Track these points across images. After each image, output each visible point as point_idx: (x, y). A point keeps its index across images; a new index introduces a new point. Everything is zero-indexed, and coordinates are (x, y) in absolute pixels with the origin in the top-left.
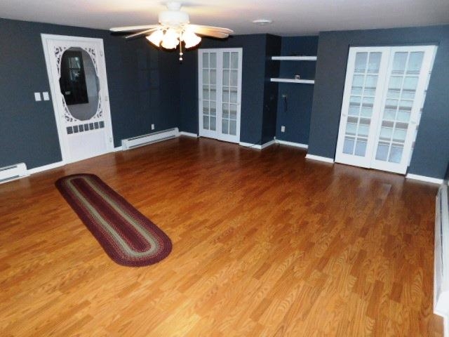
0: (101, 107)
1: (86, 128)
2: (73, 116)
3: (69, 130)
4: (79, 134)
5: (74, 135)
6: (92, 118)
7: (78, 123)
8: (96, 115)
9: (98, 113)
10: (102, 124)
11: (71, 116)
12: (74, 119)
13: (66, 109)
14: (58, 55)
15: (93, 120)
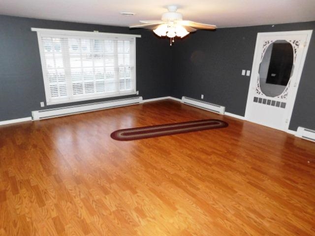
0: (288, 91)
1: (269, 102)
2: (262, 91)
3: (256, 100)
4: (262, 104)
5: (257, 104)
6: (276, 97)
7: (264, 97)
8: (280, 96)
9: (283, 94)
10: (283, 105)
11: (260, 91)
12: (261, 93)
13: (258, 85)
14: (265, 47)
15: (276, 99)
